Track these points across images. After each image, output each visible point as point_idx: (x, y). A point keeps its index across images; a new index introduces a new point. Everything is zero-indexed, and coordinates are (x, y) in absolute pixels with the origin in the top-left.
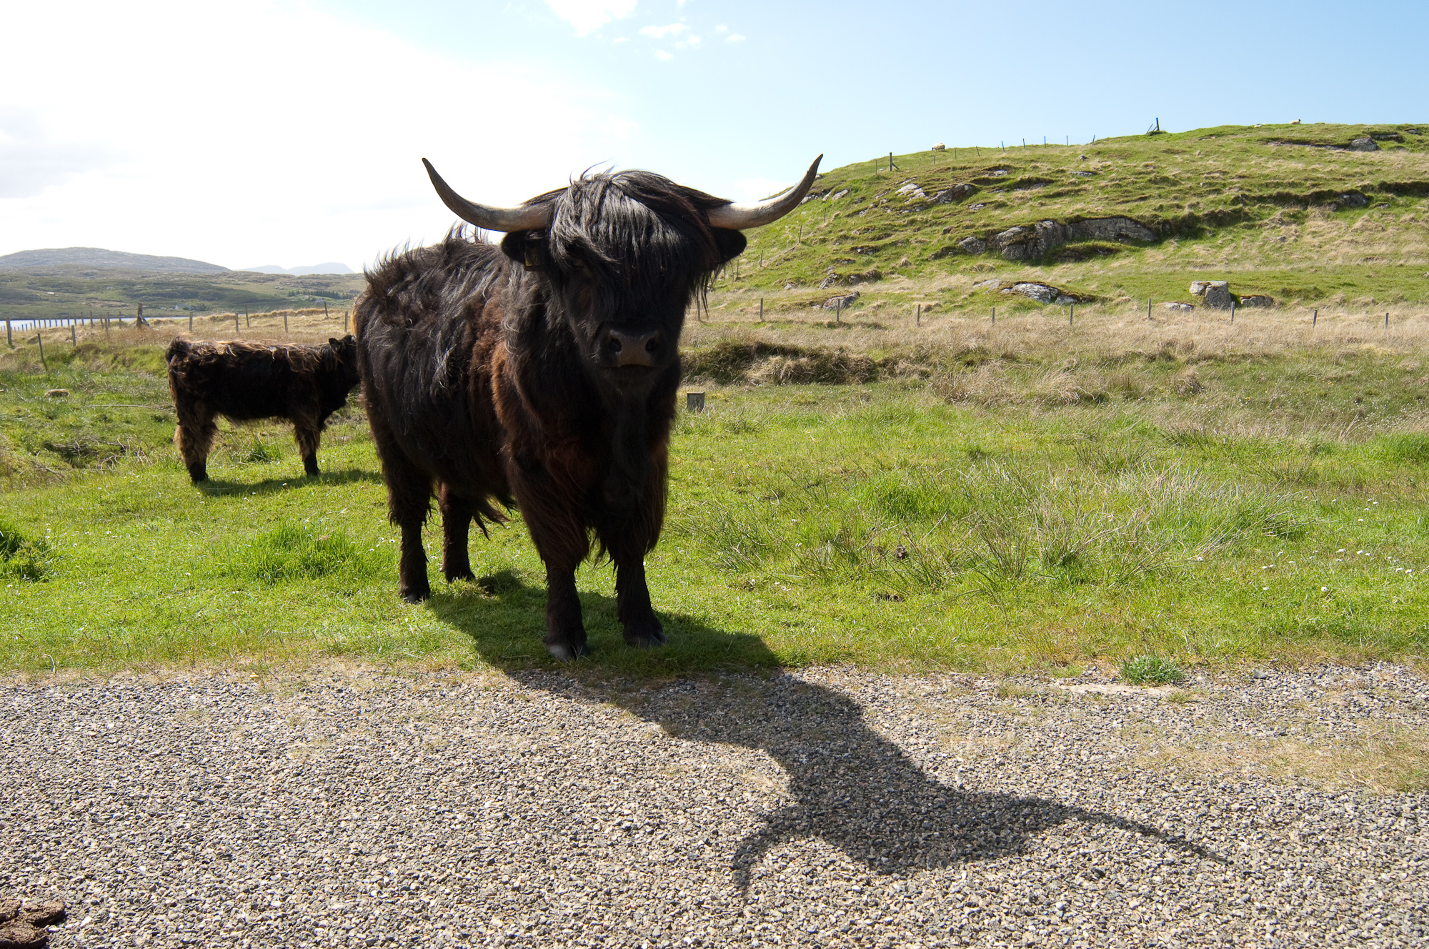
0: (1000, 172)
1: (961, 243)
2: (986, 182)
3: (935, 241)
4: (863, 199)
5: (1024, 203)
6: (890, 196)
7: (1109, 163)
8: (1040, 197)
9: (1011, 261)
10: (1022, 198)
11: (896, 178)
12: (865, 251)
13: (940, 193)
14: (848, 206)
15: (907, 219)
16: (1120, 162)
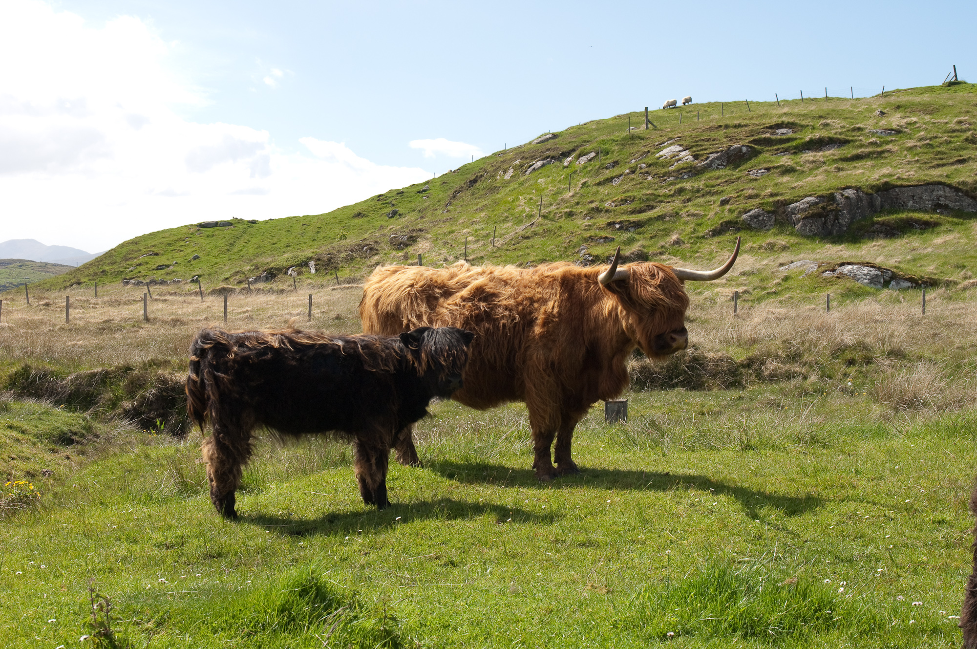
0: (784, 131)
1: (744, 216)
2: (768, 142)
3: (711, 214)
4: (616, 163)
5: (817, 168)
6: (650, 159)
7: (914, 119)
8: (835, 161)
9: (808, 237)
10: (813, 162)
11: (655, 137)
12: (625, 227)
13: (712, 156)
14: (597, 172)
15: (673, 188)
16: (927, 118)
